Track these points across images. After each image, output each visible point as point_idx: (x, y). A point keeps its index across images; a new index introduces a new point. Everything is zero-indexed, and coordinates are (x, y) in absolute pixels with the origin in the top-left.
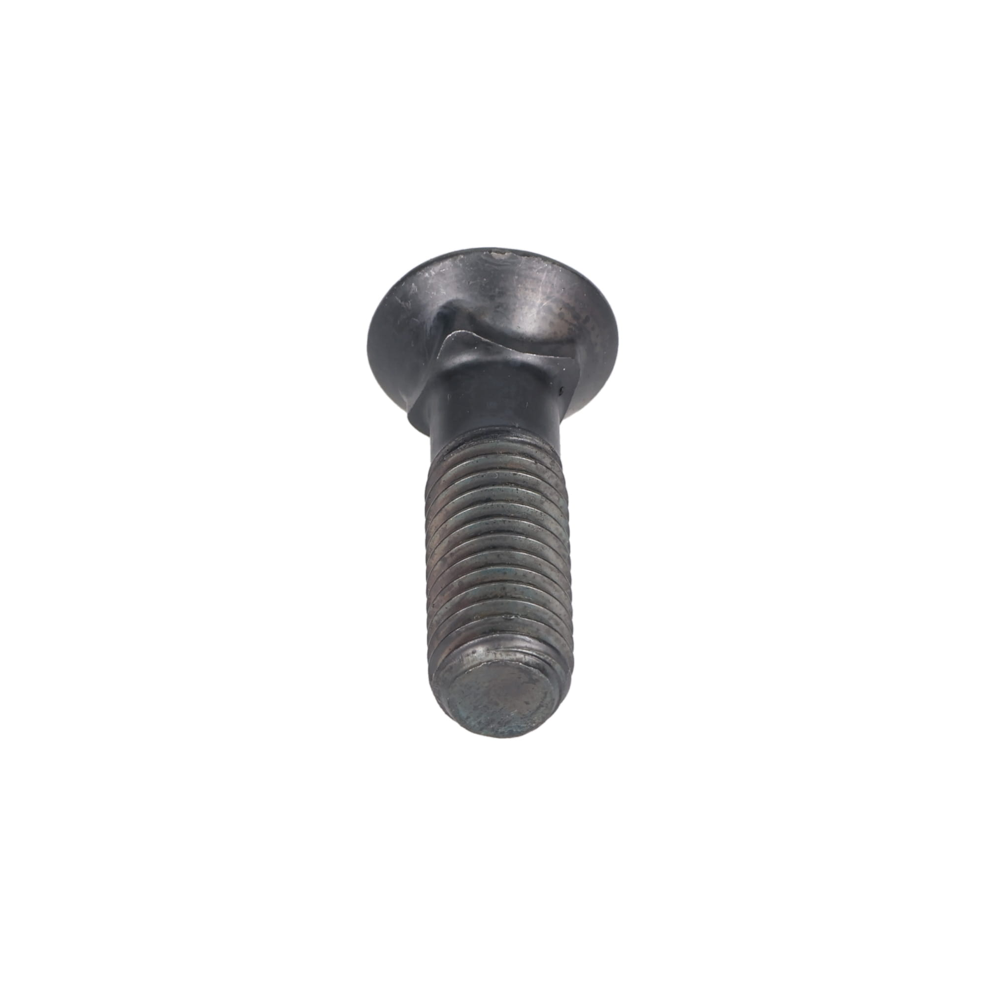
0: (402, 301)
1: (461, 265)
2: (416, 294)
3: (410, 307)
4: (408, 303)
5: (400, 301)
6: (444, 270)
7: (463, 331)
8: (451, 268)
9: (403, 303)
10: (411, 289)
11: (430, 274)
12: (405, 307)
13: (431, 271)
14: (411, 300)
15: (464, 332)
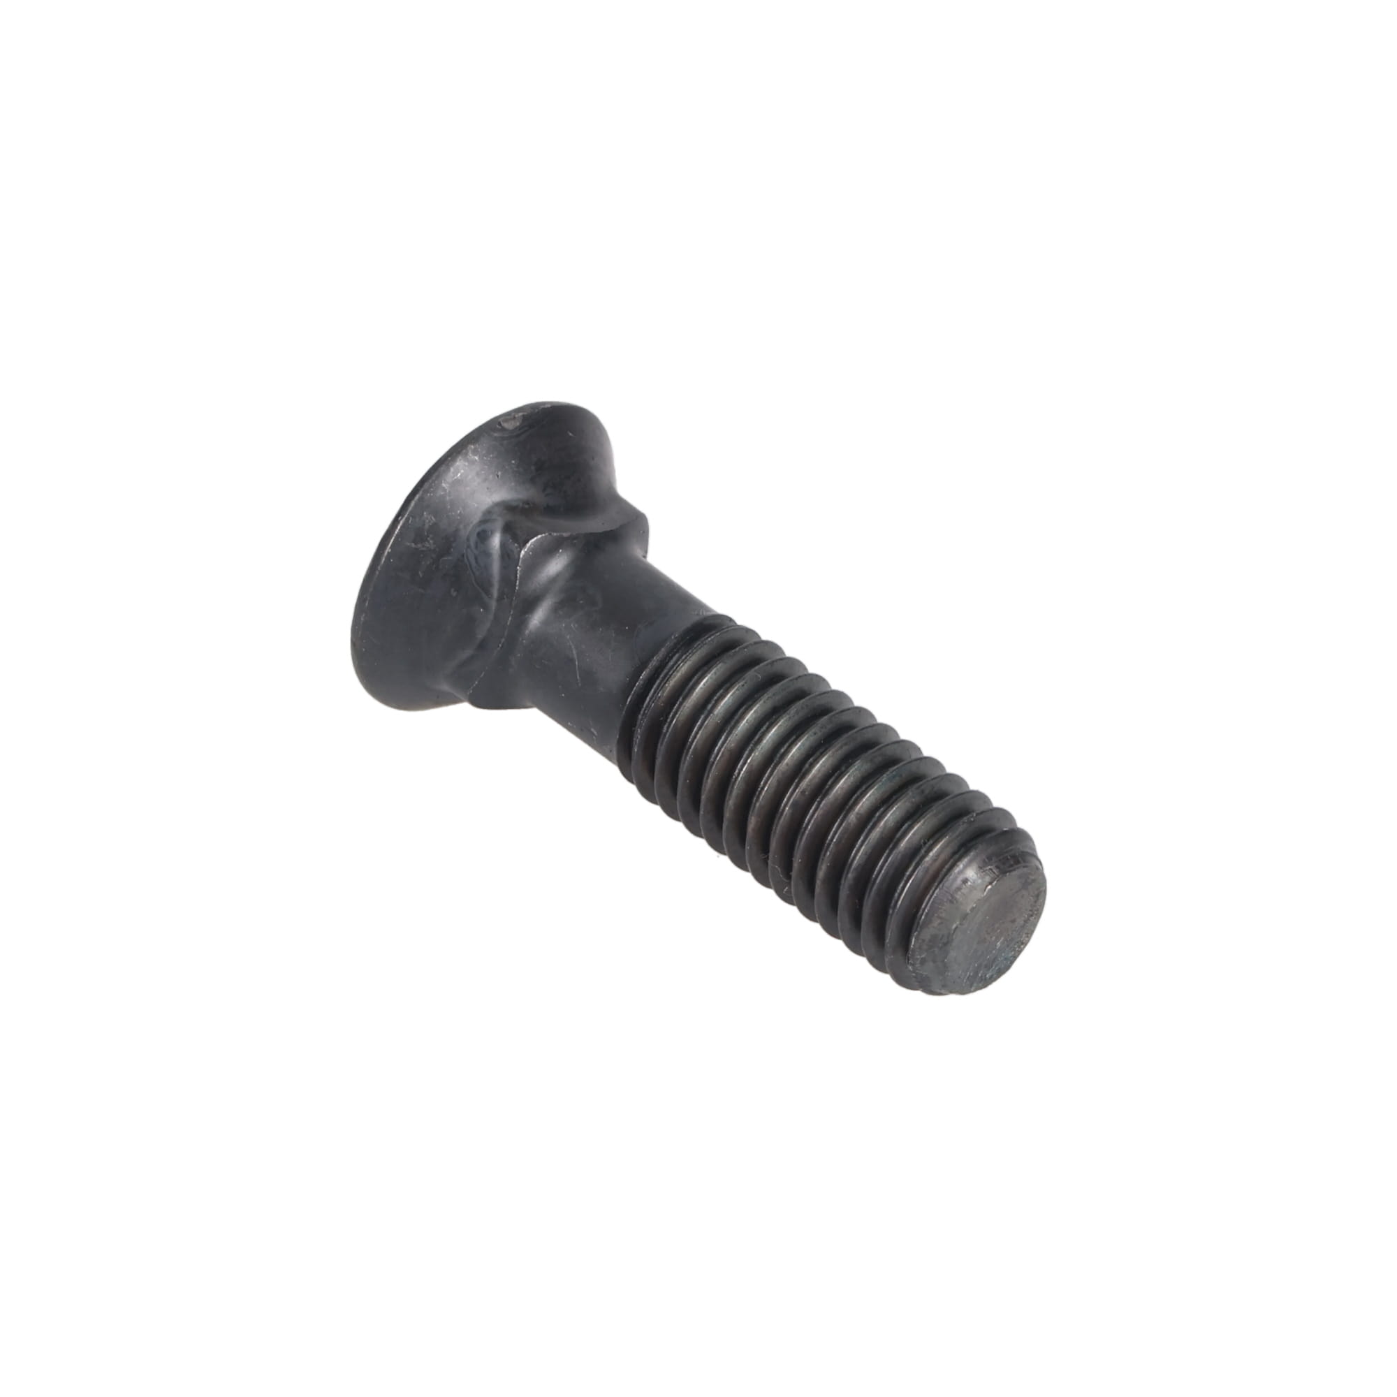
0: (416, 544)
1: (476, 458)
2: (435, 524)
3: (432, 547)
4: (428, 542)
5: (413, 545)
6: (459, 474)
7: (539, 536)
8: (467, 468)
9: (419, 546)
10: (424, 521)
11: (444, 489)
12: (424, 549)
13: (444, 485)
14: (431, 536)
15: (542, 538)
